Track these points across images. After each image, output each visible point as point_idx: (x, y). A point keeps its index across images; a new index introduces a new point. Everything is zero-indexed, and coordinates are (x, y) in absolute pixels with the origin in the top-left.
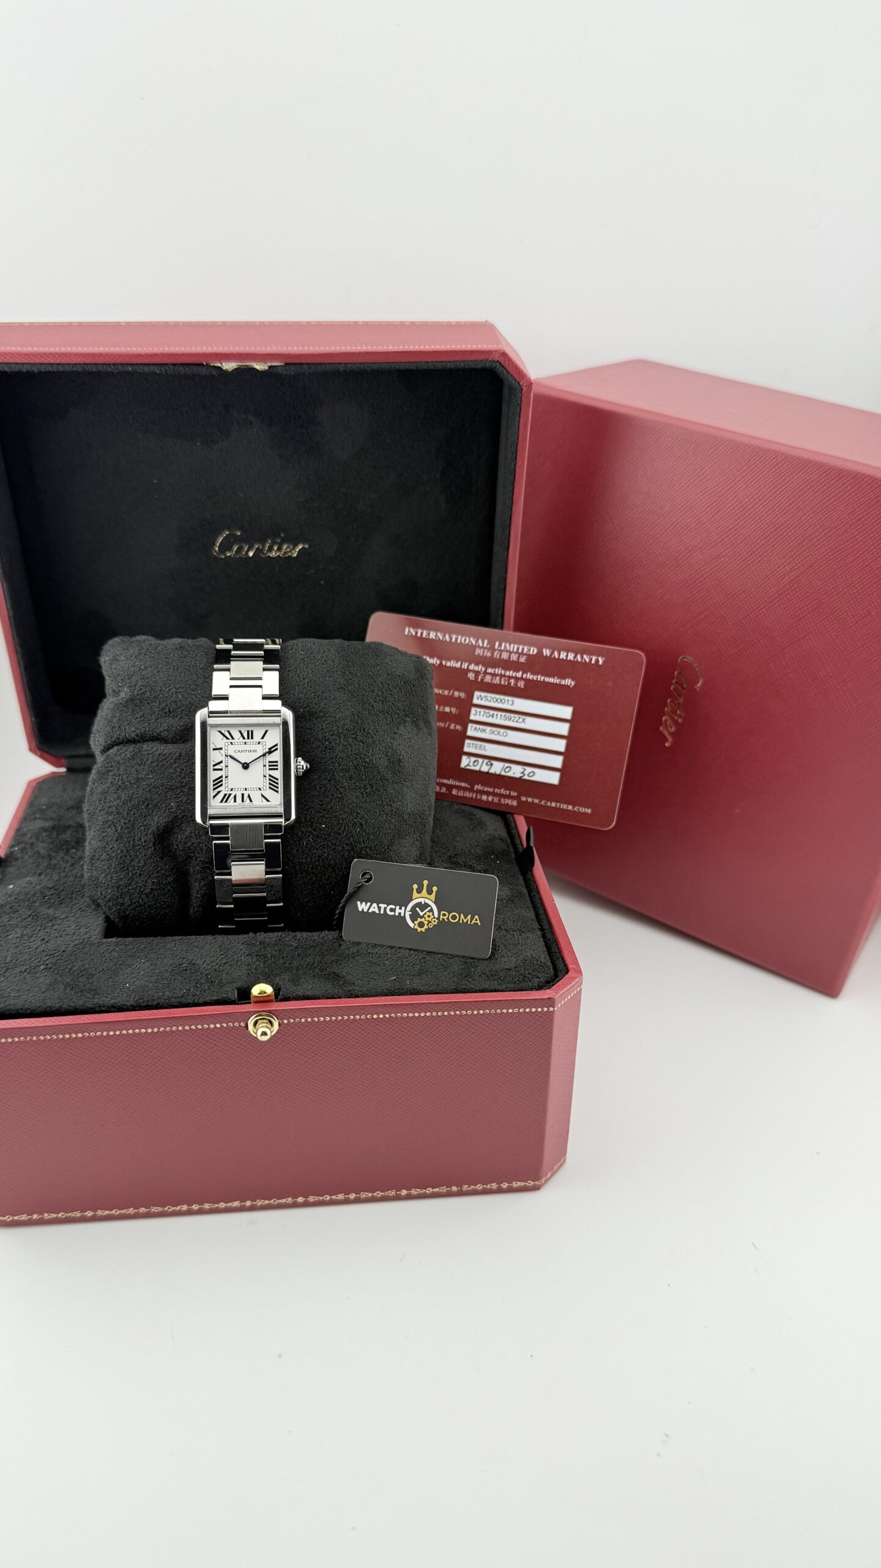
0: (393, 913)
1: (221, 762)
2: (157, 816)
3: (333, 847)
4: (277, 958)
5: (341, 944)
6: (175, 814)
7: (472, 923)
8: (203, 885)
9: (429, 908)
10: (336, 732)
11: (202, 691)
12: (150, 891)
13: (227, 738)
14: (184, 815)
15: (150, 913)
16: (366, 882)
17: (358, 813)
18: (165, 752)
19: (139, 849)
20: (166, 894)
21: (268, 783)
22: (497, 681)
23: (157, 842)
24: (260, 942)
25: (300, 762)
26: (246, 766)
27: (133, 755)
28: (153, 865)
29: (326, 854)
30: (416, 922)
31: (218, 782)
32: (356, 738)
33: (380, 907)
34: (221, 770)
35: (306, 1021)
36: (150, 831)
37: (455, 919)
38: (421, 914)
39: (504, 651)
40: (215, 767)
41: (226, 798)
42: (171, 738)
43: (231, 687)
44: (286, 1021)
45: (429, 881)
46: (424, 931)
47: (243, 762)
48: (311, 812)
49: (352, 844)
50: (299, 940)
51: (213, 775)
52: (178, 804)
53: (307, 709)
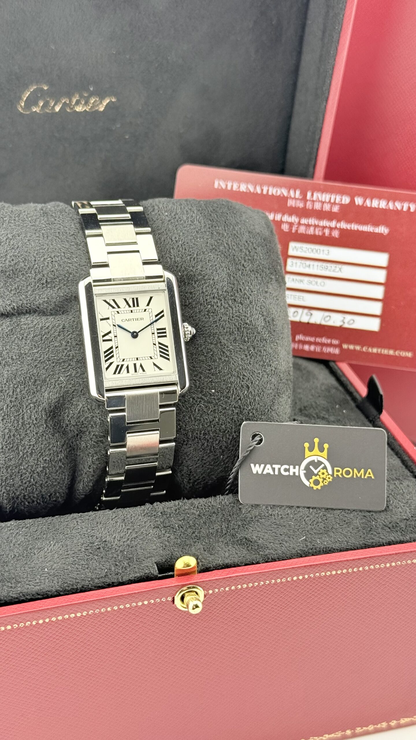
0: (287, 473)
1: (110, 332)
2: (46, 392)
3: (223, 411)
4: (185, 528)
5: (240, 508)
6: (65, 389)
7: (366, 477)
8: (97, 459)
9: (323, 466)
10: (216, 295)
11: (77, 259)
12: (41, 469)
13: (113, 308)
14: (75, 390)
15: (41, 491)
16: (257, 444)
17: (244, 375)
18: (47, 325)
19: (30, 427)
20: (57, 471)
21: (158, 352)
22: (311, 231)
23: (50, 418)
24: (161, 513)
25: (187, 328)
26: (135, 335)
27: (12, 329)
28: (44, 443)
29: (217, 419)
30: (311, 480)
31: (109, 353)
32: (235, 300)
33: (275, 468)
34: (111, 340)
35: (230, 589)
36: (40, 409)
37: (348, 475)
38: (316, 472)
39: (316, 201)
40: (105, 338)
41: (118, 370)
42: (51, 310)
43: (109, 253)
44: (211, 592)
45: (319, 438)
46: (319, 488)
47: (132, 331)
48: (200, 378)
49: (240, 407)
50: (198, 508)
51: (104, 346)
52: (68, 378)
53: (185, 273)
